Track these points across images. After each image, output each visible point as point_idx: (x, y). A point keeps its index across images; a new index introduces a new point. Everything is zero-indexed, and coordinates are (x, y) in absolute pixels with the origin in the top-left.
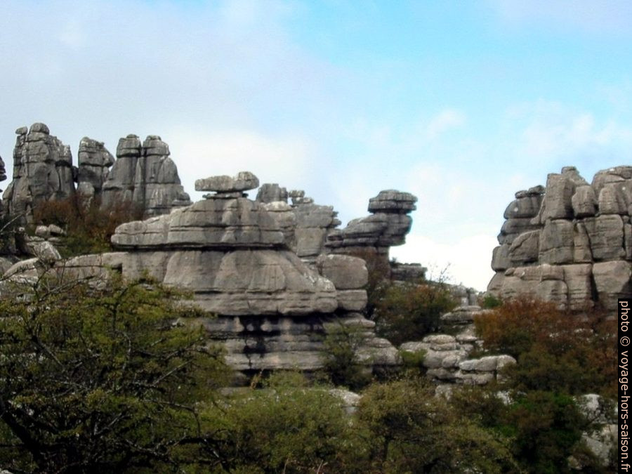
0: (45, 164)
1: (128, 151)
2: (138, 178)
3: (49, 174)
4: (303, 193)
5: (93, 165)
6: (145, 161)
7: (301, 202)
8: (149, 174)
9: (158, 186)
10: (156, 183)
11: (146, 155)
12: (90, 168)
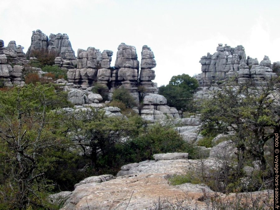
0: (38, 41)
1: (58, 38)
2: (59, 45)
3: (40, 43)
4: (99, 50)
5: (52, 41)
6: (62, 41)
7: (98, 52)
8: (62, 44)
9: (64, 47)
10: (63, 46)
11: (62, 39)
12: (52, 42)
